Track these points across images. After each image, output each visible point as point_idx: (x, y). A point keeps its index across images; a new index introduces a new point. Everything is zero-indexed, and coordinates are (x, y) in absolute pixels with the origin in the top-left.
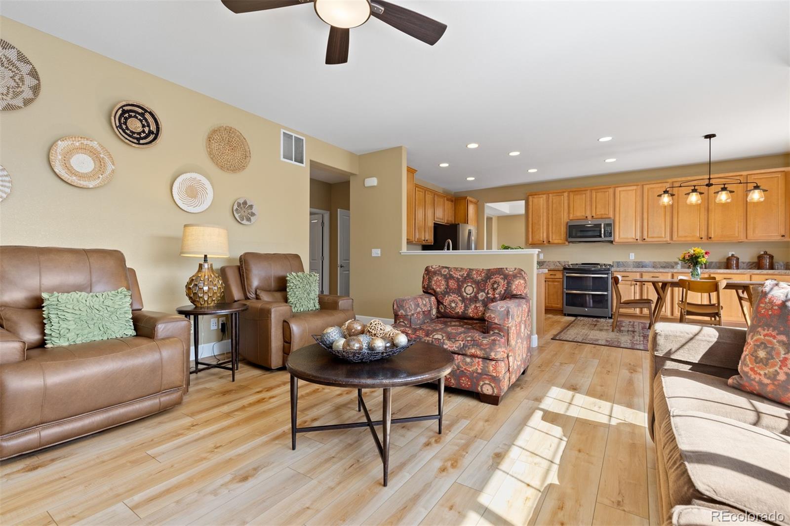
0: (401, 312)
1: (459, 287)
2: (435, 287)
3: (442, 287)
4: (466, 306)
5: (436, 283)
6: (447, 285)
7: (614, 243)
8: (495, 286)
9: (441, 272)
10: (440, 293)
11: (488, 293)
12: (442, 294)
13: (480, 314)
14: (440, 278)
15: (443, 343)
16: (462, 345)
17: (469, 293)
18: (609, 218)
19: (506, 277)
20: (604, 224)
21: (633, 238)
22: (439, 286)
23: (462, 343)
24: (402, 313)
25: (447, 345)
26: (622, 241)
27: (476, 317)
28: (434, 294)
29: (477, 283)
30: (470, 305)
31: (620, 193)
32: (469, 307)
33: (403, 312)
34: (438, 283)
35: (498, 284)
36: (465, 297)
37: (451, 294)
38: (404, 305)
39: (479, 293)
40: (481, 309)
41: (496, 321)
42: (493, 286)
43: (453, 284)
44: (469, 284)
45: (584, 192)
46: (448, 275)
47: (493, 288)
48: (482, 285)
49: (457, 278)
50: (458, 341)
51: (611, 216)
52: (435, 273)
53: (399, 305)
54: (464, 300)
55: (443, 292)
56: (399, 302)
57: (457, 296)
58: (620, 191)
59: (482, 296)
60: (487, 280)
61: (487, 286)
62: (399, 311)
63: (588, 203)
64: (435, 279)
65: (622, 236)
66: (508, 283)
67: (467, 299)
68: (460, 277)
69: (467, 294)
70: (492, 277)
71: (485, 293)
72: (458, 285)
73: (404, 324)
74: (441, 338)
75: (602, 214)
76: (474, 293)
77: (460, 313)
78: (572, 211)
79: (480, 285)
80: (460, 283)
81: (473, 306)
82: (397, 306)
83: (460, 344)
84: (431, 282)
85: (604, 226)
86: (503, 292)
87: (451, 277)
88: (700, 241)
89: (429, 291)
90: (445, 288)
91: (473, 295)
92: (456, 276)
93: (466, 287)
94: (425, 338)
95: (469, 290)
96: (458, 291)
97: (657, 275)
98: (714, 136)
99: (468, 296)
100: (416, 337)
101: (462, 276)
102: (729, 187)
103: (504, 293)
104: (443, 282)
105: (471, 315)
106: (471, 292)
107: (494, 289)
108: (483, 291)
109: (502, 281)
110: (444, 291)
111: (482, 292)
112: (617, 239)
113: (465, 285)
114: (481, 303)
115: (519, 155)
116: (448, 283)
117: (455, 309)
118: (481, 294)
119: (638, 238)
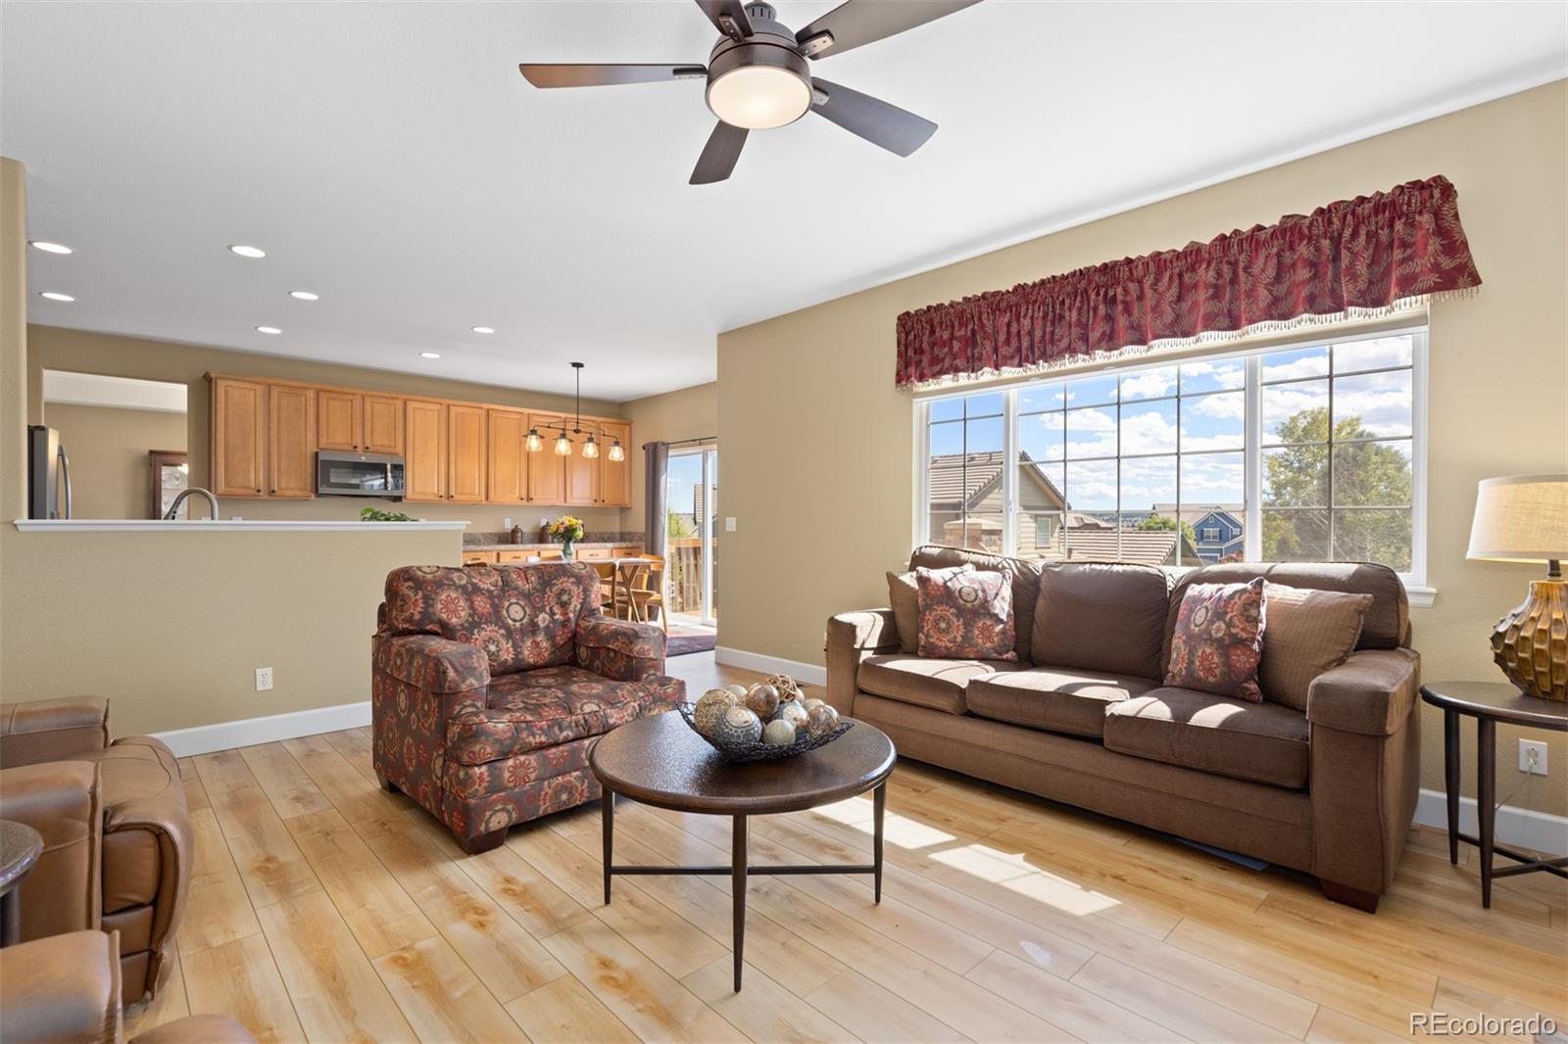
0: (468, 682)
1: (496, 609)
2: (444, 616)
3: (463, 614)
4: (515, 646)
5: (446, 607)
6: (472, 607)
7: (404, 500)
8: (565, 598)
9: (452, 580)
10: (459, 628)
11: (552, 614)
12: (464, 629)
13: (546, 654)
14: (454, 595)
15: (606, 717)
16: (638, 708)
17: (518, 618)
18: (397, 454)
19: (579, 580)
20: (392, 465)
21: (434, 494)
22: (455, 612)
23: (636, 705)
24: (471, 685)
25: (613, 717)
26: (419, 497)
27: (540, 662)
28: (440, 631)
29: (527, 596)
30: (523, 642)
31: (414, 413)
32: (521, 647)
33: (474, 682)
34: (452, 607)
35: (569, 594)
36: (512, 627)
37: (483, 626)
38: (476, 665)
39: (537, 616)
40: (545, 645)
41: (652, 655)
42: (559, 599)
43: (482, 604)
44: (513, 600)
45: (350, 397)
46: (469, 586)
47: (561, 603)
48: (537, 599)
49: (488, 591)
50: (627, 703)
51: (400, 451)
52: (439, 584)
53: (460, 669)
54: (510, 634)
55: (466, 625)
56: (459, 662)
57: (496, 629)
58: (414, 408)
59: (544, 620)
60: (545, 589)
61: (548, 600)
62: (464, 681)
63: (358, 420)
64: (443, 597)
65: (417, 489)
66: (586, 591)
67: (516, 629)
68: (492, 588)
69: (515, 621)
70: (554, 581)
71: (546, 613)
72: (493, 605)
73: (474, 709)
74: (597, 709)
75: (383, 446)
76: (527, 617)
77: (510, 662)
78: (323, 431)
79: (532, 598)
80: (496, 600)
81: (529, 643)
82: (456, 671)
83: (633, 707)
84: (432, 606)
85: (391, 468)
86: (579, 606)
87: (477, 590)
88: (519, 502)
89: (428, 628)
90: (470, 615)
91: (525, 620)
92: (486, 586)
93: (509, 606)
94: (569, 719)
95: (516, 612)
96: (496, 617)
97: (479, 555)
98: (581, 365)
99: (518, 624)
100: (549, 723)
101: (496, 586)
102: (540, 431)
103: (582, 608)
104: (462, 603)
105: (531, 660)
106: (522, 616)
107: (564, 605)
108: (542, 610)
109: (574, 588)
110: (467, 621)
111: (541, 612)
112: (410, 494)
113: (507, 604)
114: (543, 633)
115: (316, 300)
116: (472, 603)
117: (498, 656)
118: (541, 616)
119: (442, 494)
